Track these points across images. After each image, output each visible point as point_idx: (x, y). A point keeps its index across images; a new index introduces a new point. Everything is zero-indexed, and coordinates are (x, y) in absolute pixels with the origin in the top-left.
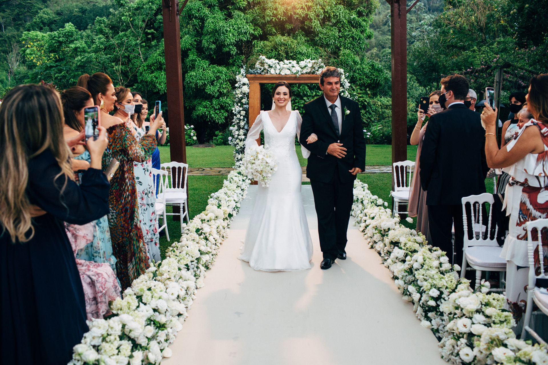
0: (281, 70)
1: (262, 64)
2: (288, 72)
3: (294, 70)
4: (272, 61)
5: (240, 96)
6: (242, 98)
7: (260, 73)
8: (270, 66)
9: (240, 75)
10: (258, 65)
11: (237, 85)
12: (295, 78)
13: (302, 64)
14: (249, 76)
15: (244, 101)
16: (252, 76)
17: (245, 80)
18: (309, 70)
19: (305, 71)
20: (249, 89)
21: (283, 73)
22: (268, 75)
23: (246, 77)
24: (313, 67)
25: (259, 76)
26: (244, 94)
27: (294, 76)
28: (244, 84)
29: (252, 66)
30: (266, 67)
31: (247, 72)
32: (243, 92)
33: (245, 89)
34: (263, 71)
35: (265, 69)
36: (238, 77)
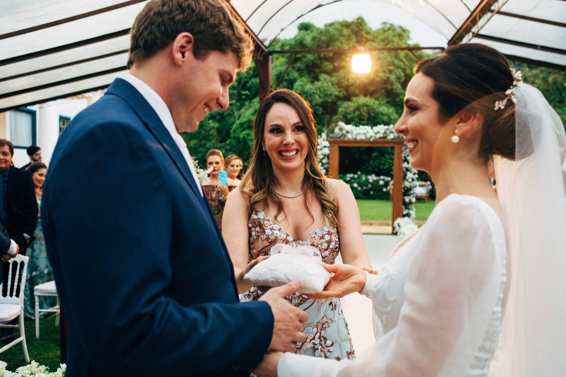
0: (357, 135)
1: (341, 129)
2: (363, 137)
3: (368, 136)
4: (350, 127)
5: (322, 157)
6: (323, 159)
7: (339, 138)
8: (347, 132)
9: (322, 139)
10: (337, 130)
11: (319, 147)
12: (369, 142)
13: (376, 129)
14: (329, 139)
15: (325, 161)
16: (332, 140)
17: (327, 144)
18: (382, 135)
19: (378, 136)
20: (330, 150)
21: (359, 138)
22: (346, 139)
23: (327, 140)
24: (385, 133)
25: (338, 140)
26: (325, 155)
27: (368, 140)
28: (325, 147)
29: (332, 131)
30: (344, 132)
31: (328, 136)
32: (324, 153)
33: (326, 151)
34: (341, 136)
35: (343, 134)
36: (320, 141)
